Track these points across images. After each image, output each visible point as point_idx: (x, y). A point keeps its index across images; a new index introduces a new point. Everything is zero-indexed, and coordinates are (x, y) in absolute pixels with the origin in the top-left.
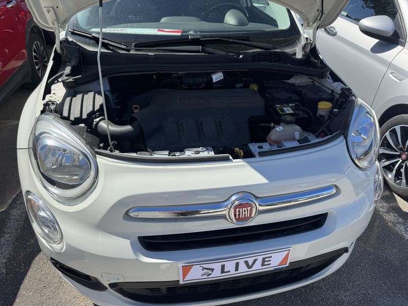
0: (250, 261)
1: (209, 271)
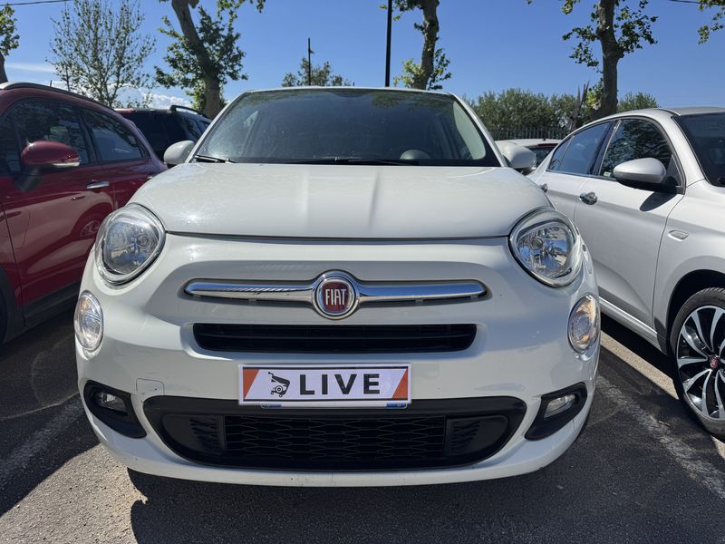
0: (346, 377)
1: (282, 385)
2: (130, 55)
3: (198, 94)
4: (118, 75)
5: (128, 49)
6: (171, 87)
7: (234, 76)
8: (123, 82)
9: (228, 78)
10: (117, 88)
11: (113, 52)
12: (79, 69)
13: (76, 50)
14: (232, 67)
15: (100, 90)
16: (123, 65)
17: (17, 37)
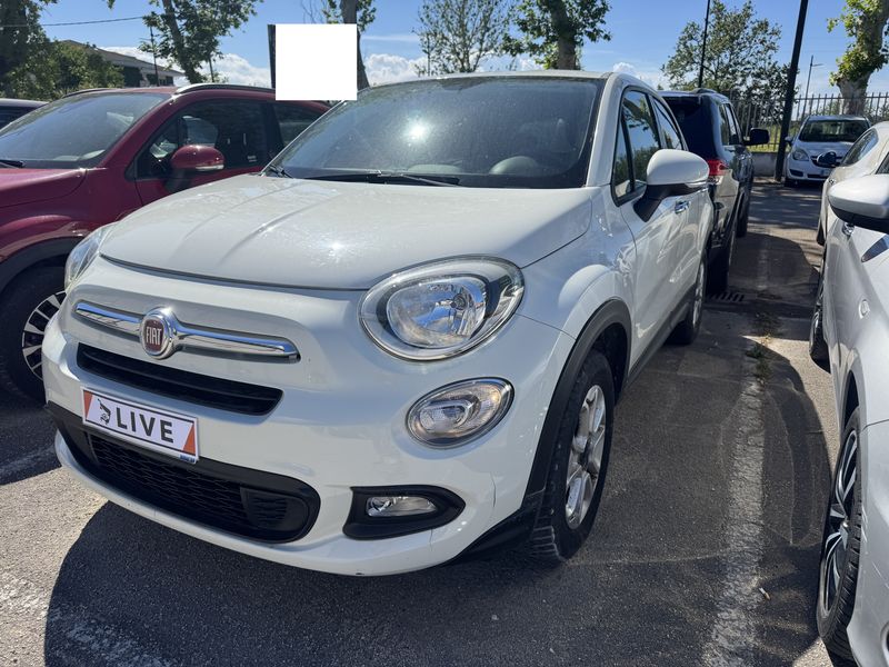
0: (148, 419)
1: (106, 413)
2: (496, 17)
3: (549, 61)
4: (482, 42)
5: (496, 9)
6: (518, 55)
7: (592, 37)
8: (486, 50)
9: (586, 39)
10: (479, 57)
11: (481, 15)
12: (444, 37)
13: (443, 16)
14: (593, 25)
15: (462, 61)
16: (488, 30)
17: (374, 11)
